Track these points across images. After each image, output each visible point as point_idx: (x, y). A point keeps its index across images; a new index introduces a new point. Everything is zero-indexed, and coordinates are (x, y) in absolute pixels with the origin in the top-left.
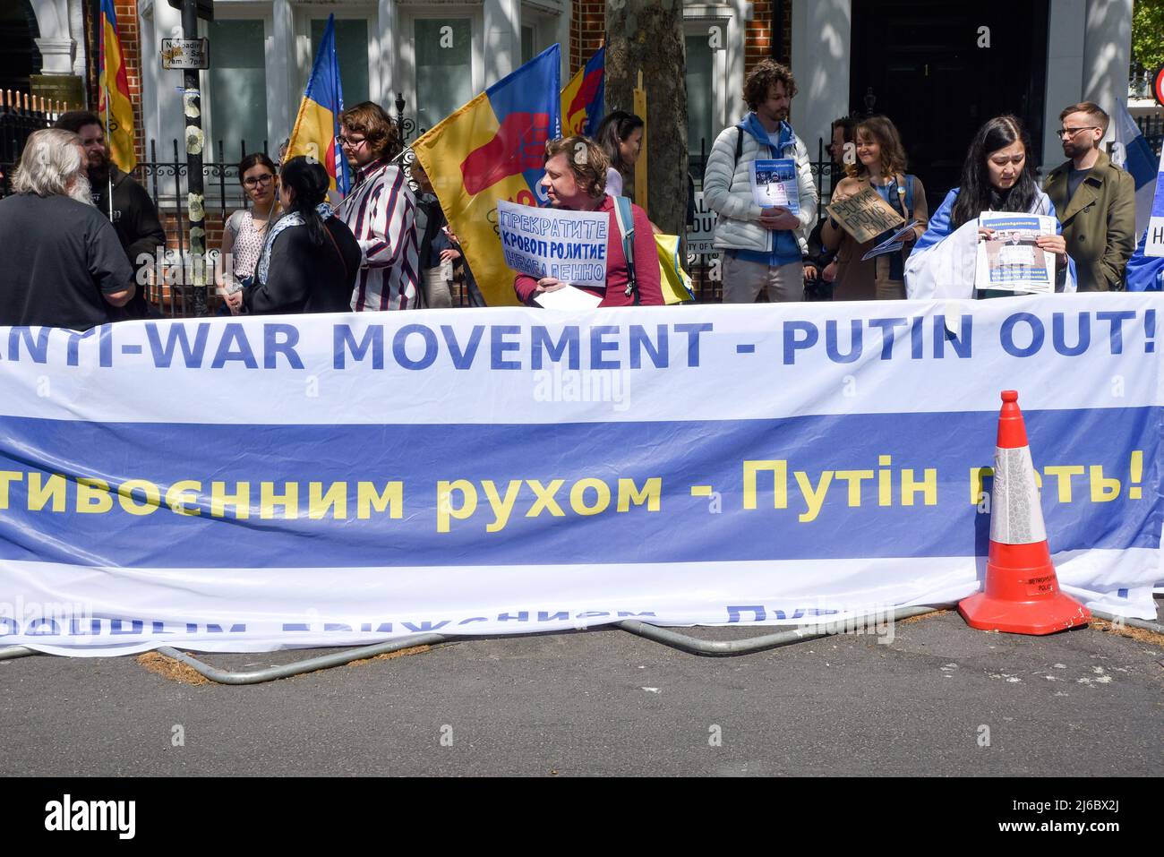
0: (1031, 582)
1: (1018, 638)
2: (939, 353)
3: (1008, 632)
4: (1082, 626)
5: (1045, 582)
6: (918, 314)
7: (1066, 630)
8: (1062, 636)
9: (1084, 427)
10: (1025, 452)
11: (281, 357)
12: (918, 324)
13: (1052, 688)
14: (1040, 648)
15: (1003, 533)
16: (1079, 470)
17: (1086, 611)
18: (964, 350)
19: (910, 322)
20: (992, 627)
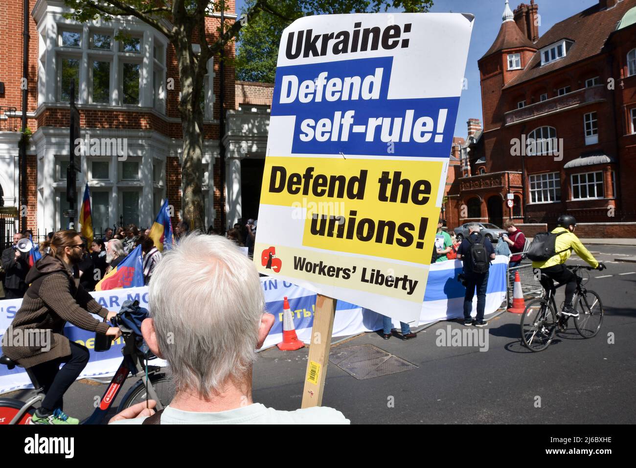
0: (292, 338)
1: (290, 351)
2: (270, 288)
3: (288, 350)
4: (304, 347)
5: (295, 338)
6: (265, 280)
7: (300, 348)
8: (300, 350)
9: (302, 301)
10: (289, 310)
11: (114, 304)
12: (265, 282)
13: (297, 361)
14: (294, 353)
15: (286, 328)
16: (301, 310)
17: (304, 344)
18: (276, 287)
19: (264, 282)
20: (284, 350)
